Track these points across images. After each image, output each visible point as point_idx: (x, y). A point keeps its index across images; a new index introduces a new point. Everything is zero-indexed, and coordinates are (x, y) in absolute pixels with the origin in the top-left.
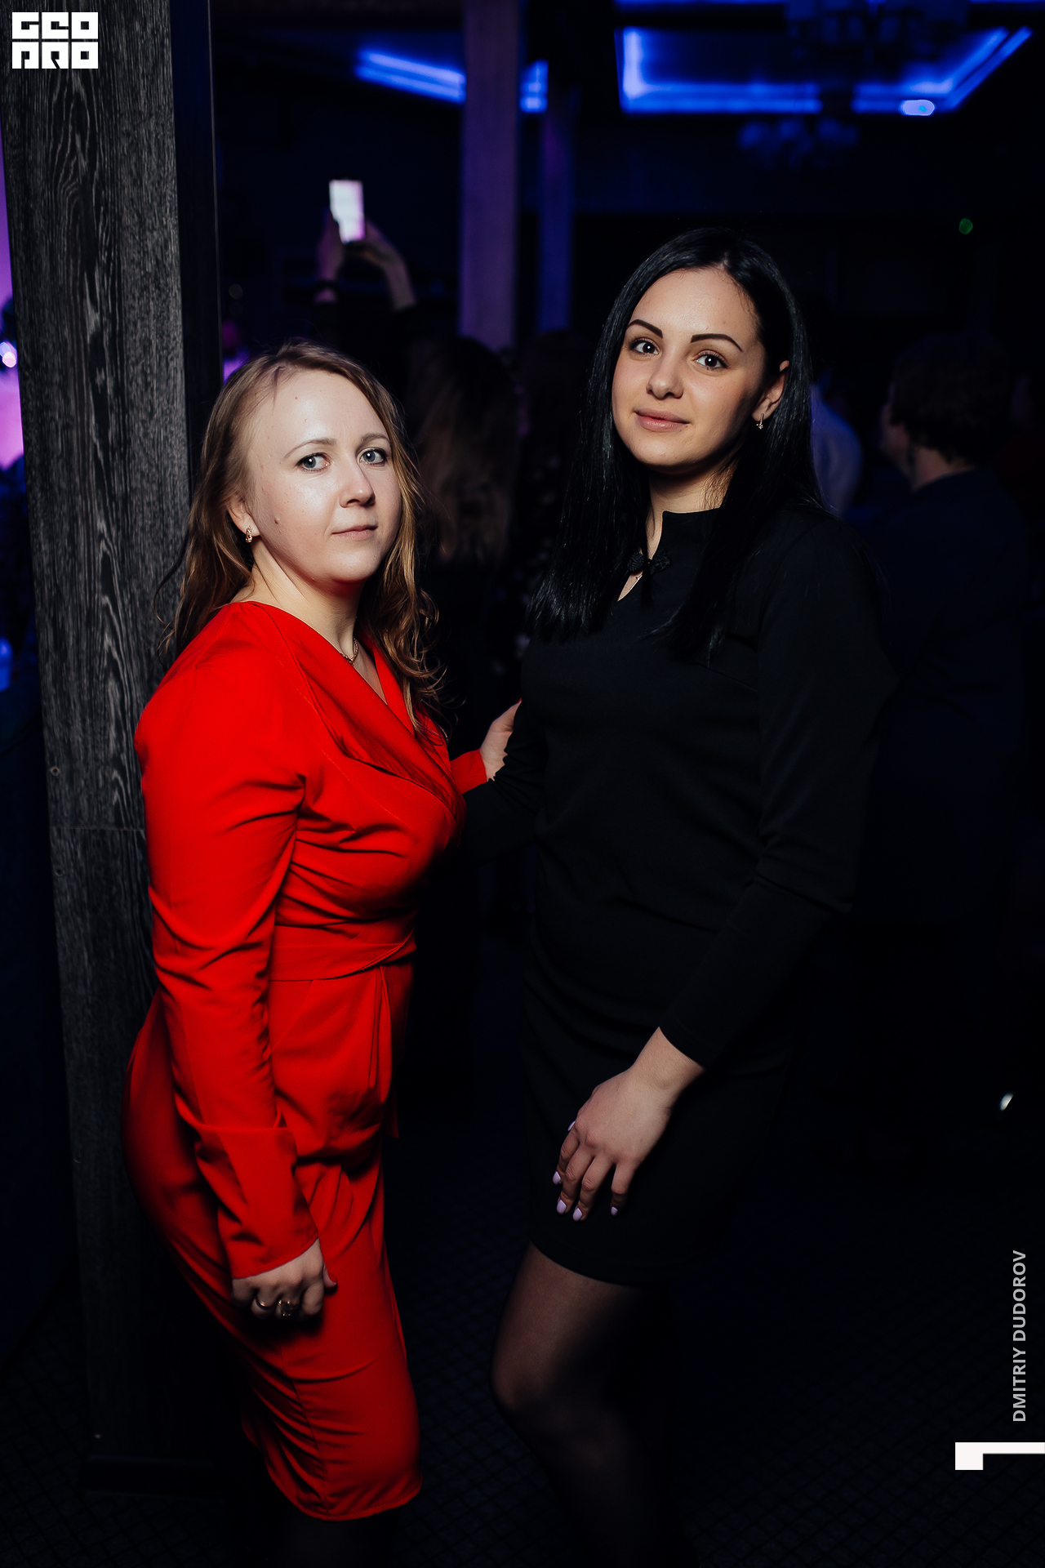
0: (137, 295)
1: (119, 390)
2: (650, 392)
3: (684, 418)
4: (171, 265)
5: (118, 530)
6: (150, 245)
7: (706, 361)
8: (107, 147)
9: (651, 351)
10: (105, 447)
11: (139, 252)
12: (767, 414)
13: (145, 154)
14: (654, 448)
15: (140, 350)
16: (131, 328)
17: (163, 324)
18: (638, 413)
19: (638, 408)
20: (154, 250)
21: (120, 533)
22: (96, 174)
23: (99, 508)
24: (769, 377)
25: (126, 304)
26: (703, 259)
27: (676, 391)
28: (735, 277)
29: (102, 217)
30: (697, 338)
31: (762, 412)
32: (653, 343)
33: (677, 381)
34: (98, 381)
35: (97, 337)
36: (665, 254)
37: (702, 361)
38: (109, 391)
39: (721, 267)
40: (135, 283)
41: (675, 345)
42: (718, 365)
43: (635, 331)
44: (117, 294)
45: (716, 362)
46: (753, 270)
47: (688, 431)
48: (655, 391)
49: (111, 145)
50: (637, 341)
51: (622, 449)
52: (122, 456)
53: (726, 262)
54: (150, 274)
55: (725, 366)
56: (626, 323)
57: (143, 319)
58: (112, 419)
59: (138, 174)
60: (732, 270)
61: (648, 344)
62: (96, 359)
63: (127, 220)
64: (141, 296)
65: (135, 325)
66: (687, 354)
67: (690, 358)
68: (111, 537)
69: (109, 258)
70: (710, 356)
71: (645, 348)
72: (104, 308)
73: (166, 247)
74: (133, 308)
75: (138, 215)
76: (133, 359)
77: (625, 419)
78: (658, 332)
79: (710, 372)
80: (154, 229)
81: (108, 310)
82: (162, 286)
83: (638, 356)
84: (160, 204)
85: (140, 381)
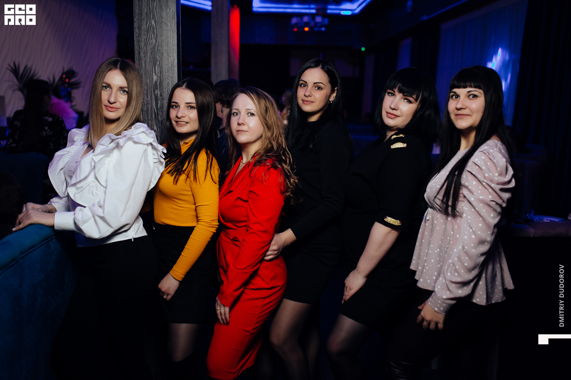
0: (166, 72)
1: (161, 95)
2: (305, 95)
3: (313, 101)
4: (175, 65)
5: (160, 129)
6: (170, 61)
7: (318, 88)
8: (160, 37)
9: (305, 86)
10: (157, 109)
11: (167, 62)
12: (333, 100)
13: (169, 39)
14: (307, 108)
15: (167, 85)
16: (165, 80)
17: (173, 79)
18: (302, 100)
19: (303, 99)
20: (171, 62)
21: (160, 130)
22: (157, 44)
23: (155, 124)
24: (333, 91)
25: (163, 74)
26: (316, 66)
27: (310, 95)
28: (323, 70)
29: (158, 54)
30: (315, 83)
31: (332, 99)
32: (305, 84)
33: (311, 93)
34: (156, 93)
35: (156, 82)
36: (308, 64)
37: (317, 88)
38: (159, 95)
39: (320, 67)
40: (166, 69)
41: (310, 85)
42: (320, 89)
43: (301, 82)
44: (161, 72)
45: (319, 88)
46: (328, 68)
47: (314, 104)
48: (306, 95)
49: (161, 37)
50: (302, 84)
51: (300, 109)
52: (161, 111)
53: (321, 66)
54: (170, 67)
55: (321, 89)
56: (299, 80)
57: (168, 78)
58: (159, 102)
59: (167, 44)
60: (323, 68)
61: (304, 85)
62: (156, 87)
63: (164, 54)
64: (167, 72)
65: (166, 79)
66: (313, 87)
67: (314, 88)
68: (158, 131)
69: (160, 63)
70: (318, 87)
71: (304, 86)
72: (158, 75)
73: (174, 61)
74: (165, 75)
75: (167, 53)
76: (165, 87)
77: (300, 102)
78: (306, 82)
79: (318, 91)
80: (171, 56)
81: (159, 76)
82: (173, 70)
83: (302, 88)
84: (173, 51)
85: (166, 93)
